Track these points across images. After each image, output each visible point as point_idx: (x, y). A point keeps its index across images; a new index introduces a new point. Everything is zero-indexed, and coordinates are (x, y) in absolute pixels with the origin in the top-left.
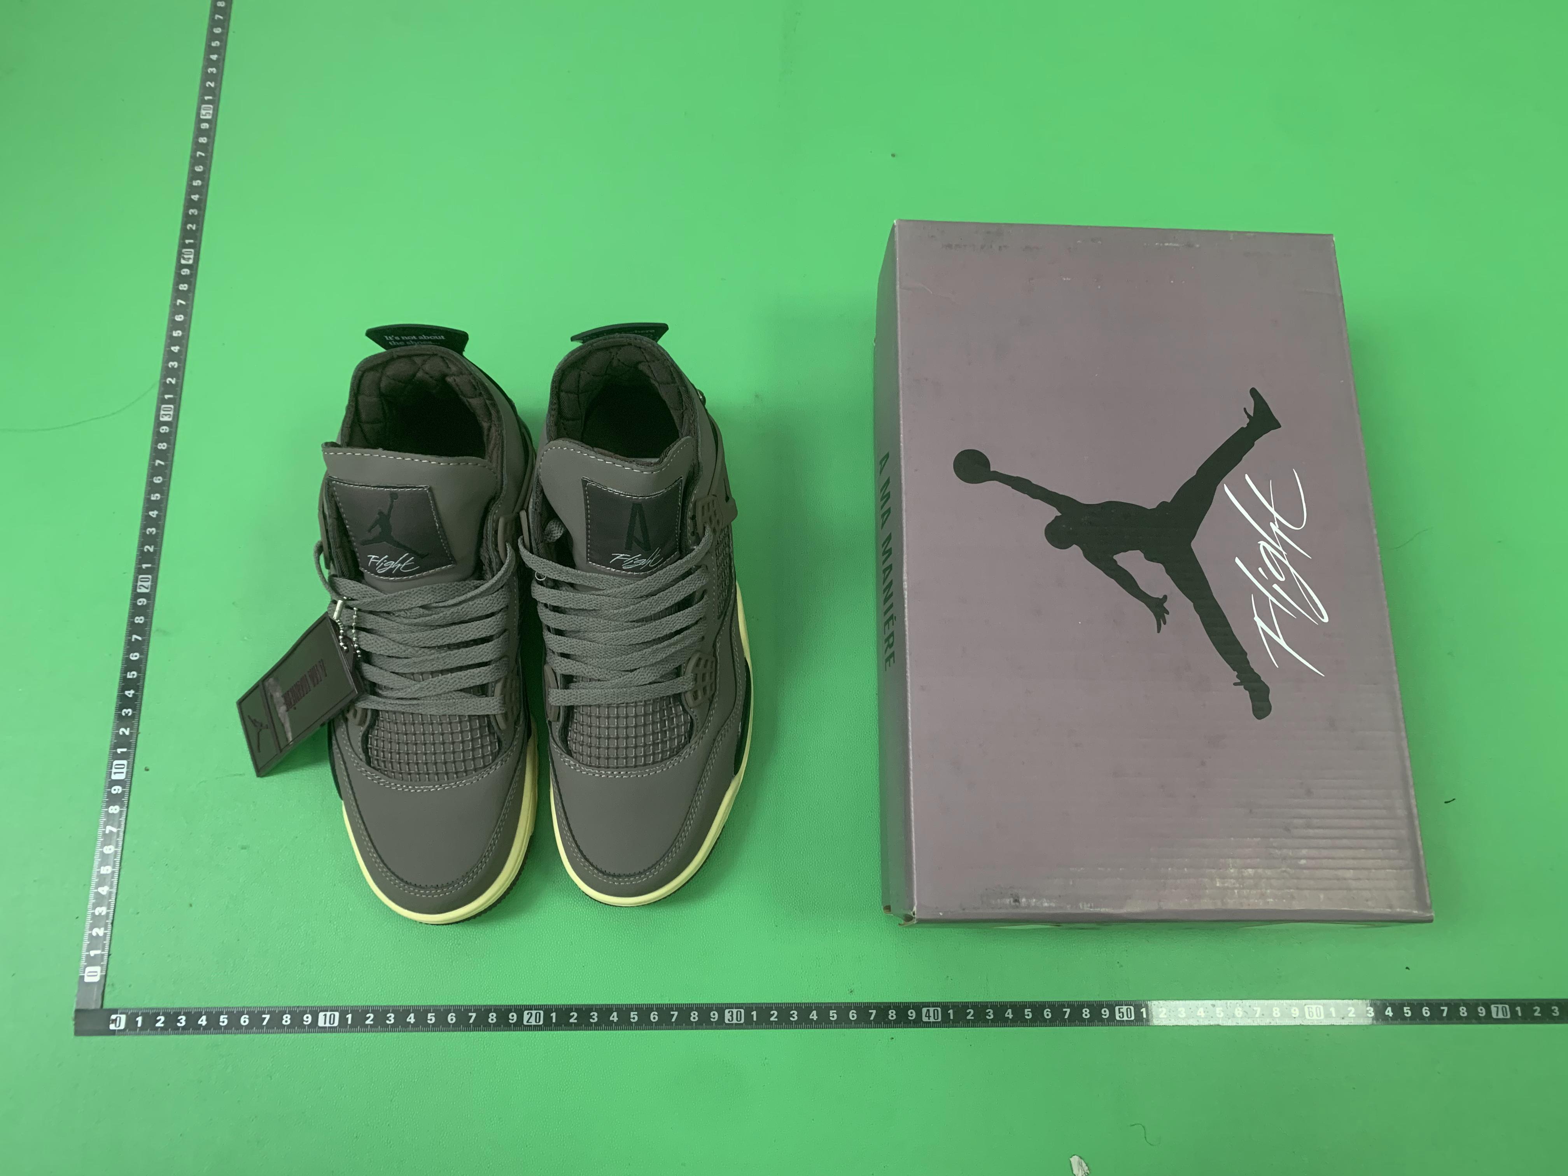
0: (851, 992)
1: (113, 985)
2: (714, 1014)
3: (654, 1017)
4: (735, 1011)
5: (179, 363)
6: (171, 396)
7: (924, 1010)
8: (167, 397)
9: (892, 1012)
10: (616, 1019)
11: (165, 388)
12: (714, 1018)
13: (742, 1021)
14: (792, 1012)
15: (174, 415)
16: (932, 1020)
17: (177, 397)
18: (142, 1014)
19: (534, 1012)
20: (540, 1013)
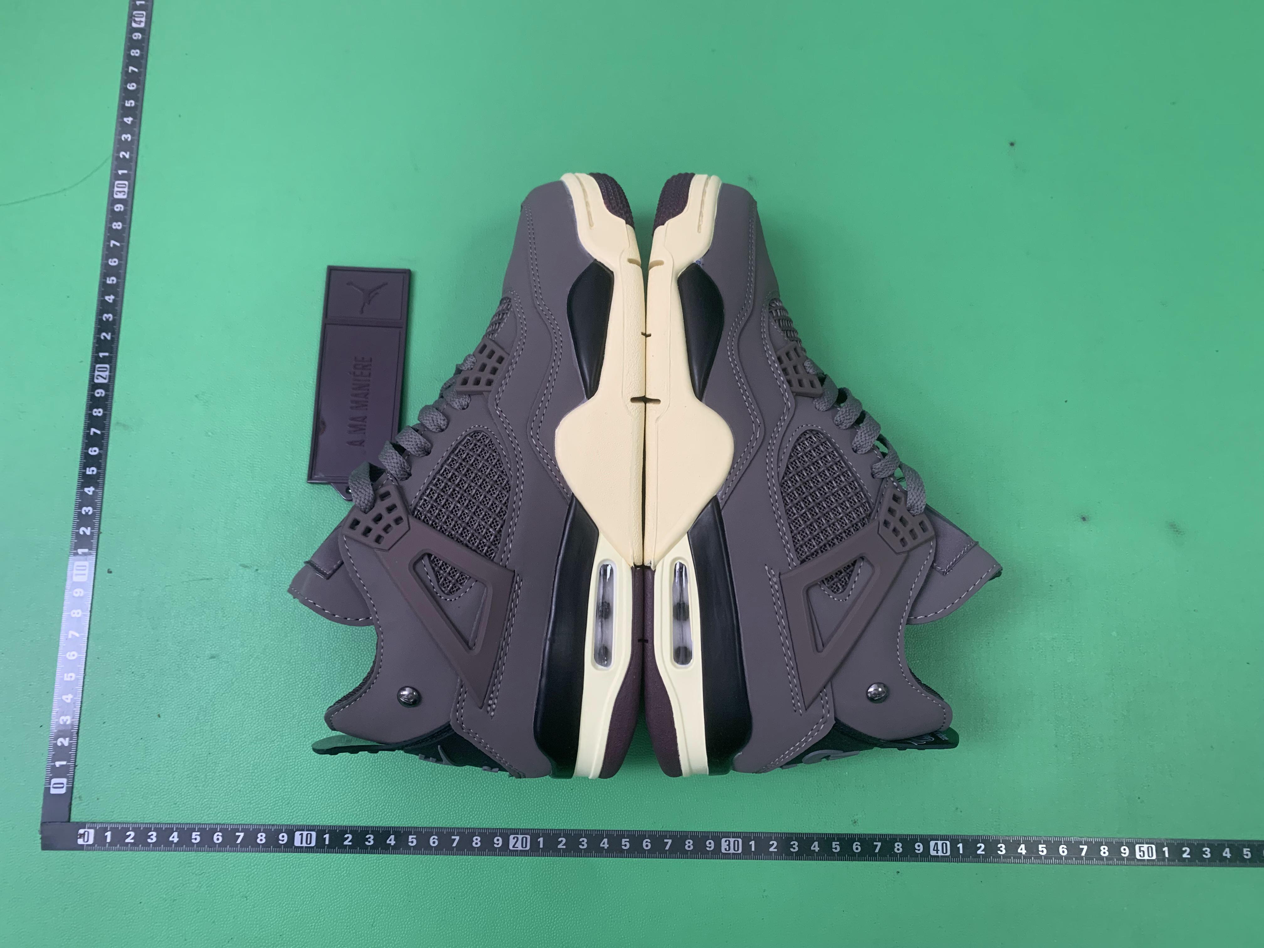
0: (855, 822)
1: (80, 797)
2: (710, 843)
3: (646, 844)
4: (732, 840)
5: (132, 135)
6: (125, 172)
7: (932, 843)
8: (120, 172)
9: (898, 845)
10: (606, 846)
11: (119, 163)
12: (710, 847)
13: (740, 851)
14: (792, 843)
15: (128, 192)
16: (940, 854)
17: (132, 173)
18: (112, 830)
19: (520, 837)
20: (526, 838)
